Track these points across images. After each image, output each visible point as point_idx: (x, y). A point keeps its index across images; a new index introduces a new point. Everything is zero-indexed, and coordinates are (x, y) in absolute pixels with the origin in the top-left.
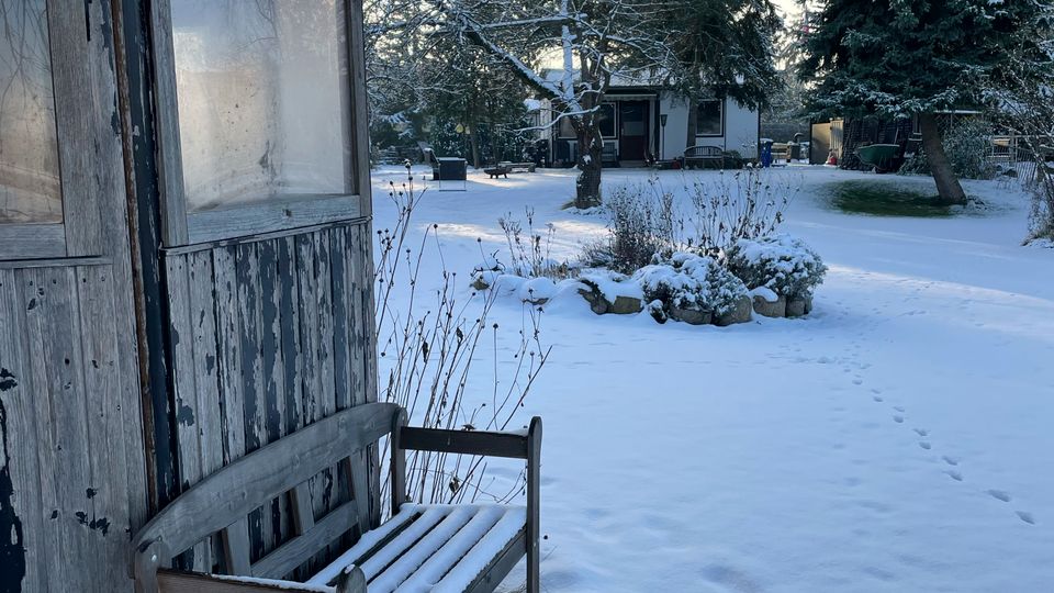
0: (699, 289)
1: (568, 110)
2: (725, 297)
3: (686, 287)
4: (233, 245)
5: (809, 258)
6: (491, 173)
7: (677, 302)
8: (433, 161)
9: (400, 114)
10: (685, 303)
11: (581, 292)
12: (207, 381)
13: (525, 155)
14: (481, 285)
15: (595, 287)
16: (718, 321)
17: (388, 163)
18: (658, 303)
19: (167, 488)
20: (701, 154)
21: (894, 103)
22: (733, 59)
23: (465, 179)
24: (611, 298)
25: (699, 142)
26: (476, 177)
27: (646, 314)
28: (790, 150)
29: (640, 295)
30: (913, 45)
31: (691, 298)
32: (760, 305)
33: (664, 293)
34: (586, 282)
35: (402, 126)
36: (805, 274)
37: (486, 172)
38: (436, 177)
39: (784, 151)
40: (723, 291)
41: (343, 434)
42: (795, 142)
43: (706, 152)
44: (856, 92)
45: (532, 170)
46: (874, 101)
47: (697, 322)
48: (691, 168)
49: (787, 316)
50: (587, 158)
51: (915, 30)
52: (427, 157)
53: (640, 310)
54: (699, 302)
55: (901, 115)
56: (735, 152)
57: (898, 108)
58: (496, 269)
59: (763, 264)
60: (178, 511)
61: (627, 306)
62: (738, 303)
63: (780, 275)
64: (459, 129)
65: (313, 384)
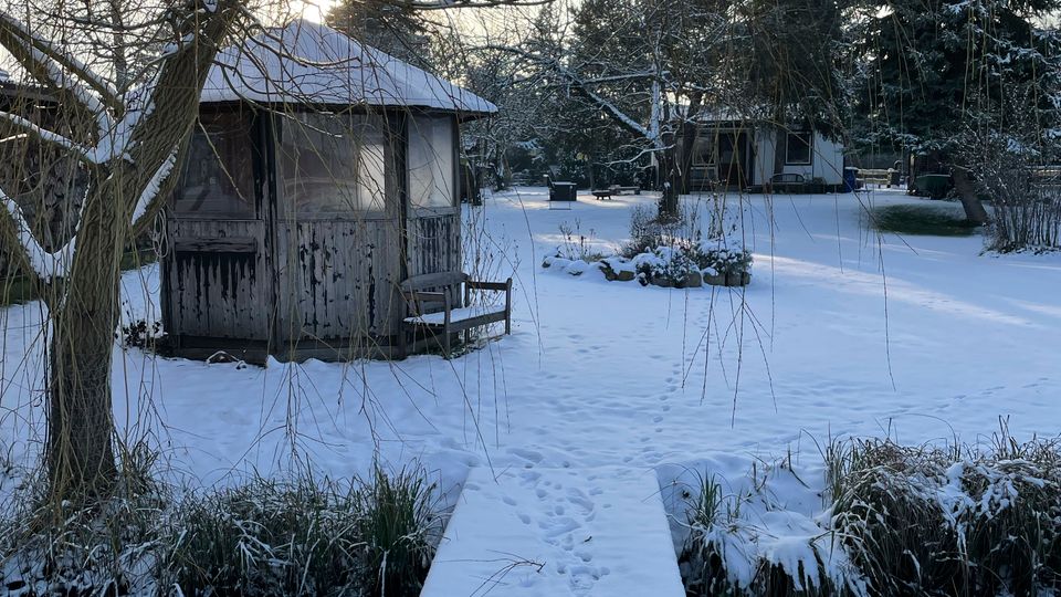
0: (667, 267)
1: (653, 146)
2: (683, 272)
3: (659, 265)
4: (421, 219)
5: (740, 252)
6: (598, 195)
7: (653, 274)
8: (549, 185)
9: (534, 141)
10: (658, 274)
11: (601, 268)
12: (414, 252)
13: (636, 180)
14: (546, 265)
15: (608, 264)
16: (679, 286)
17: (523, 185)
18: (643, 275)
19: (405, 275)
20: (789, 180)
21: (917, 143)
22: (812, 99)
23: (575, 199)
24: (617, 272)
25: (787, 170)
26: (585, 198)
27: (636, 281)
28: (890, 176)
29: (634, 270)
30: (938, 96)
31: (662, 272)
32: (708, 278)
33: (646, 269)
34: (603, 262)
35: (536, 153)
36: (735, 260)
37: (594, 194)
38: (553, 198)
39: (886, 176)
40: (681, 268)
41: (449, 277)
42: (896, 169)
43: (793, 178)
44: (888, 133)
45: (638, 193)
46: (900, 141)
47: (665, 285)
48: (777, 192)
49: (726, 285)
50: (667, 185)
51: (941, 84)
52: (546, 181)
53: (633, 279)
54: (666, 273)
55: (923, 153)
56: (820, 179)
57: (920, 147)
58: (557, 256)
59: (711, 253)
60: (407, 281)
61: (626, 277)
62: (690, 275)
63: (720, 260)
64: (580, 157)
65: (440, 261)
